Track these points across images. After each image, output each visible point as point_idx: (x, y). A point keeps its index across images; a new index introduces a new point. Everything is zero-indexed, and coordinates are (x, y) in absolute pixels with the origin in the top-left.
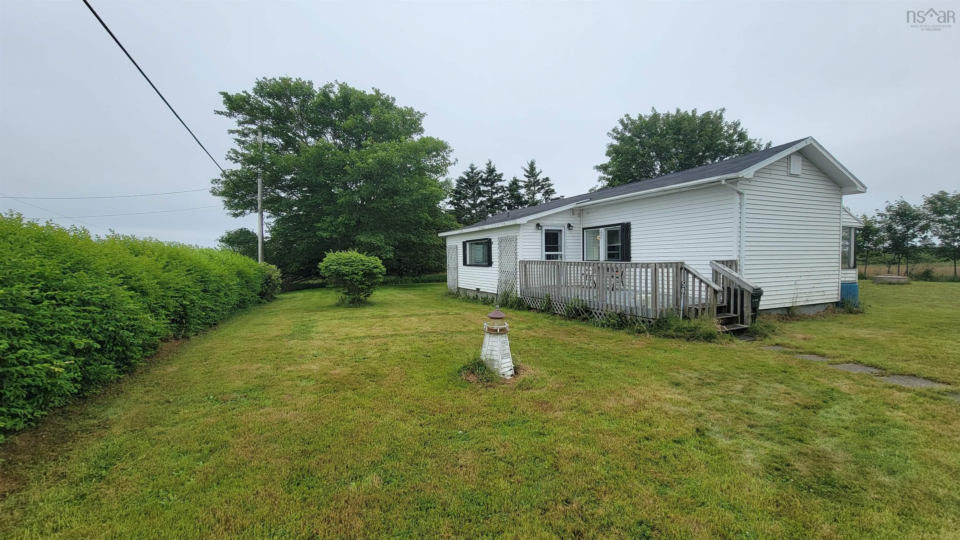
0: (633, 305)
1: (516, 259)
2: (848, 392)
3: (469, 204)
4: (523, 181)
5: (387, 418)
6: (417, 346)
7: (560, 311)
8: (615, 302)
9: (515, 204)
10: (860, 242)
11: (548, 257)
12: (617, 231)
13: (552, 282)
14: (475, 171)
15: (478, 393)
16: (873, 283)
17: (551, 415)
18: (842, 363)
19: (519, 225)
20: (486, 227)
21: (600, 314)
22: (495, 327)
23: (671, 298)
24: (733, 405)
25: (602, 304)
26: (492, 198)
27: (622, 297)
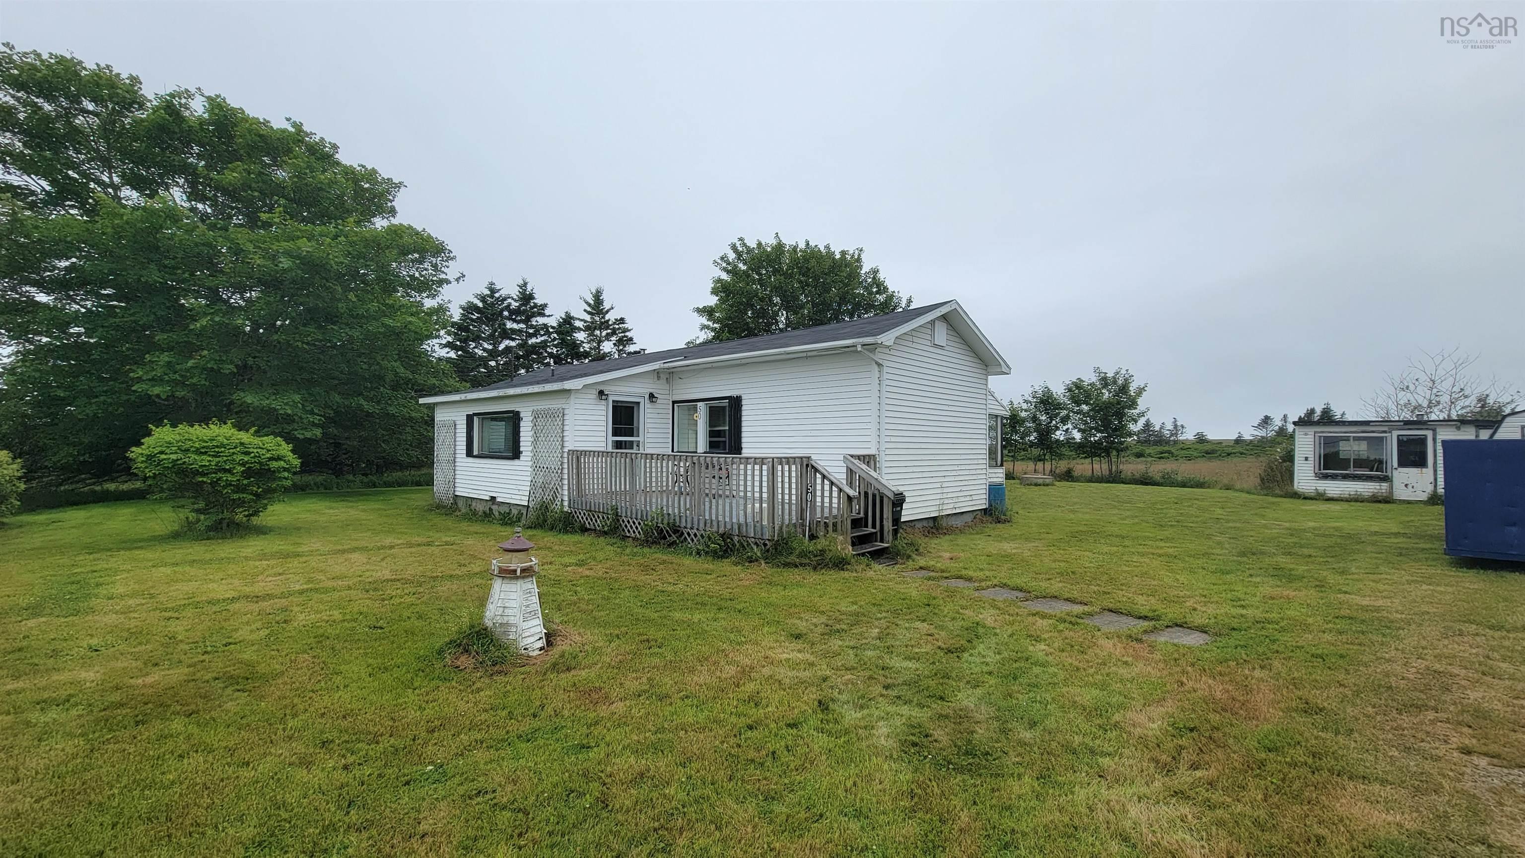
0: (742, 520)
1: (563, 447)
2: (992, 625)
3: (484, 350)
4: (582, 320)
5: (266, 767)
6: (356, 610)
7: (634, 532)
8: (717, 517)
9: (567, 356)
10: (1007, 434)
11: (618, 445)
12: (724, 407)
13: (621, 484)
14: (497, 295)
15: (474, 688)
16: (1021, 484)
17: (603, 711)
18: (988, 587)
19: (569, 391)
20: (511, 391)
21: (695, 535)
22: (513, 567)
23: (794, 507)
24: (866, 659)
25: (699, 520)
26: (526, 343)
27: (727, 508)
